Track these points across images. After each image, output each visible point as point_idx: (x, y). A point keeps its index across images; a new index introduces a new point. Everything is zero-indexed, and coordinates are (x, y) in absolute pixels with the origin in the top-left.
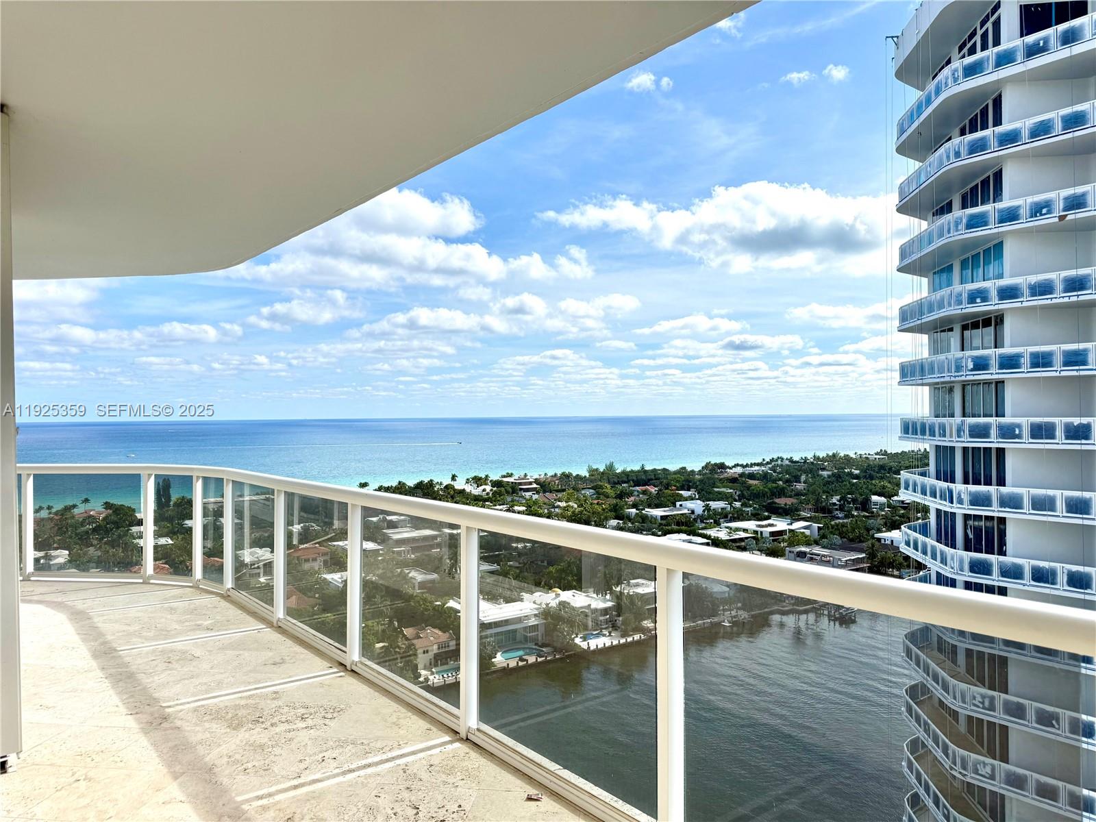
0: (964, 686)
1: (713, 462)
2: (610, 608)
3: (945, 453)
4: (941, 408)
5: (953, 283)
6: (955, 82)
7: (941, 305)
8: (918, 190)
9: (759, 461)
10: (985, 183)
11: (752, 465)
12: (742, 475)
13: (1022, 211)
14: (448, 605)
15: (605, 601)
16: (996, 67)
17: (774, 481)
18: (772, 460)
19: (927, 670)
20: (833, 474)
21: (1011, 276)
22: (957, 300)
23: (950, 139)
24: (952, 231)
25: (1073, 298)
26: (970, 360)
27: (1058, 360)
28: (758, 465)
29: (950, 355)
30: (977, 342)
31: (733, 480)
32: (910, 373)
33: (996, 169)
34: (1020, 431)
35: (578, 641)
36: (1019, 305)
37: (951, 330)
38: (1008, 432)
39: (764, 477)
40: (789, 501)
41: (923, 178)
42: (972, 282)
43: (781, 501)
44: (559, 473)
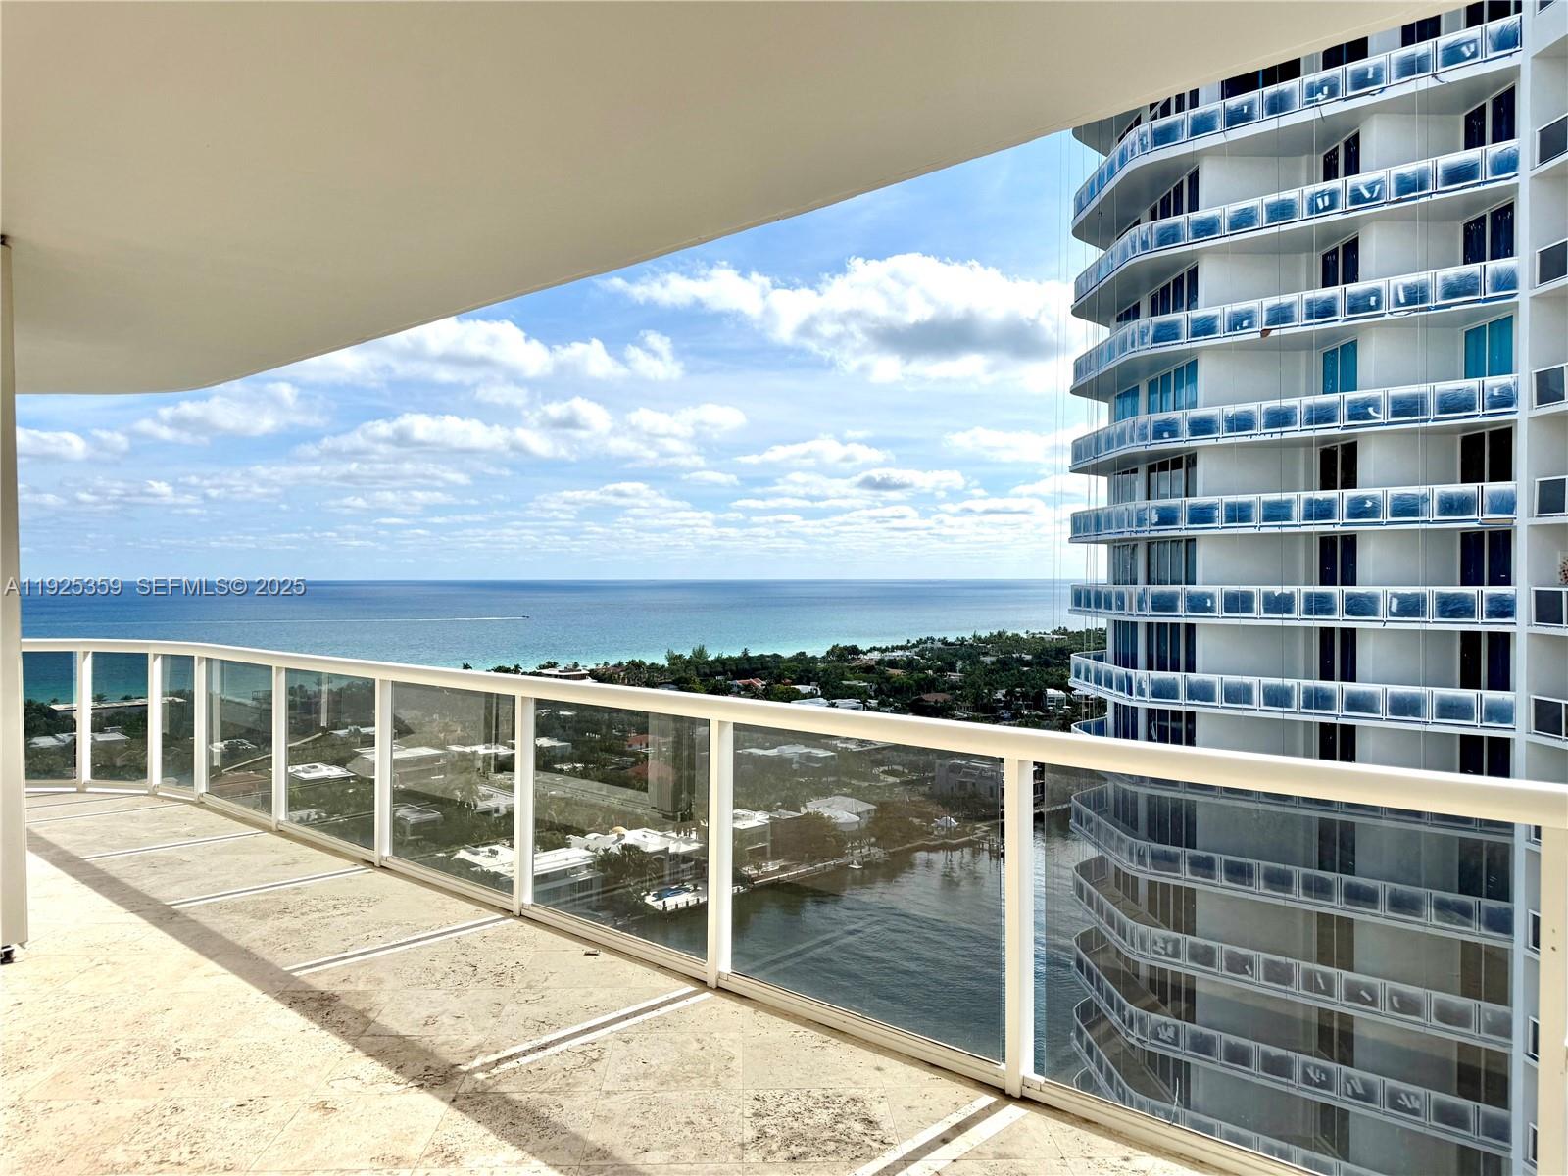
0: (1143, 928)
1: (841, 645)
2: (696, 851)
3: (1125, 630)
4: (1122, 573)
5: (1139, 412)
6: (1143, 150)
7: (1121, 440)
8: (1096, 289)
9: (903, 643)
10: (1178, 282)
11: (894, 649)
12: (880, 662)
13: (1219, 323)
14: (457, 856)
15: (688, 841)
16: (1192, 135)
17: (922, 670)
18: (920, 642)
19: (1100, 911)
20: (997, 660)
21: (1206, 405)
22: (1140, 435)
23: (1138, 223)
24: (1136, 344)
25: (1277, 435)
26: (1154, 511)
27: (1257, 513)
28: (901, 648)
29: (1131, 505)
30: (1165, 488)
31: (868, 669)
32: (1084, 527)
33: (1189, 266)
34: (1212, 603)
35: (649, 899)
36: (1214, 442)
37: (1135, 471)
38: (1198, 604)
39: (909, 665)
40: (940, 697)
41: (1103, 274)
42: (1161, 411)
43: (931, 697)
44: (625, 661)
